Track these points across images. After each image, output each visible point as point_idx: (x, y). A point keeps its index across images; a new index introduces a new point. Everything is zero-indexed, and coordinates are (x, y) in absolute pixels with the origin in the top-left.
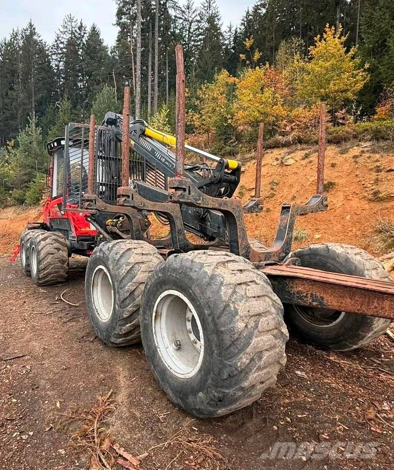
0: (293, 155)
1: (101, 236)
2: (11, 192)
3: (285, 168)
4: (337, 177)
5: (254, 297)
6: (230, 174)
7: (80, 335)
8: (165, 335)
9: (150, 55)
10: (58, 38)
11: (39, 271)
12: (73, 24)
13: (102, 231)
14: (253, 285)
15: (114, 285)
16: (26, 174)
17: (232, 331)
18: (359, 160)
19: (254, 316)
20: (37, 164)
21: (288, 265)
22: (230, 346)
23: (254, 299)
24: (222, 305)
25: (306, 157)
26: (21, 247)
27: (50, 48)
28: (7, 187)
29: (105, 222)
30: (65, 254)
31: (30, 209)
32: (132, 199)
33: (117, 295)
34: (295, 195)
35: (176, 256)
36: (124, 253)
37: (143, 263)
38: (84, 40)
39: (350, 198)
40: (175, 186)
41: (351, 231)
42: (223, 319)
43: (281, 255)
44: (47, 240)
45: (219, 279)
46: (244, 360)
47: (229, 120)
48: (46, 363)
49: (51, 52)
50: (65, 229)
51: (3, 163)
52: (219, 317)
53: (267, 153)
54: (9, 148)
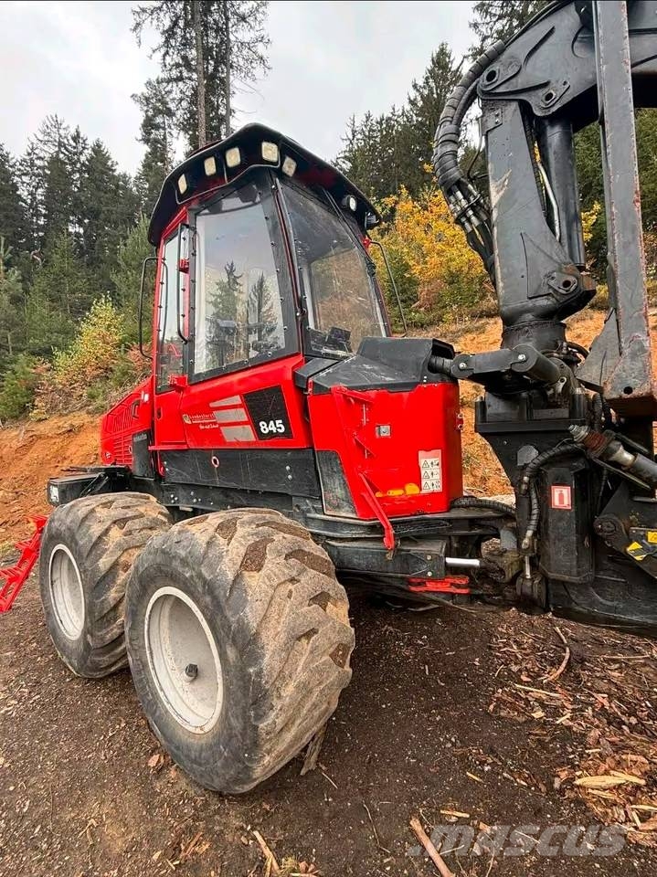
10: (32, 149)
12: (62, 132)
27: (18, 164)
38: (83, 158)
49: (19, 170)
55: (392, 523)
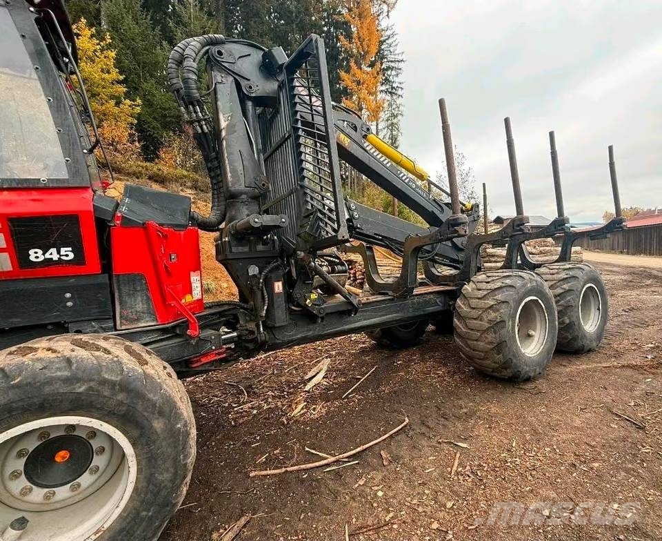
55: (197, 317)
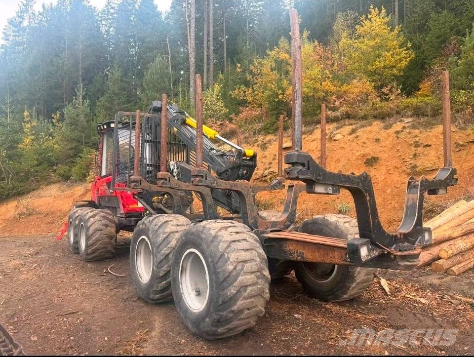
0: (341, 130)
1: (148, 212)
2: (55, 168)
3: (333, 143)
4: (380, 152)
5: (243, 250)
6: (249, 160)
7: (125, 297)
8: (189, 285)
9: (206, 24)
10: (109, 3)
11: (87, 247)
13: (148, 208)
14: (244, 242)
15: (153, 250)
16: (72, 149)
17: (224, 271)
18: (401, 135)
19: (241, 262)
20: (85, 137)
21: (290, 231)
22: (223, 281)
23: (243, 251)
24: (219, 255)
25: (353, 132)
26: (69, 225)
27: (100, 14)
28: (52, 163)
29: (152, 199)
30: (113, 230)
31: (76, 186)
32: (169, 181)
33: (155, 258)
34: (341, 170)
35: (195, 224)
36: (162, 224)
37: (177, 232)
38: (136, 6)
39: (392, 172)
40: (196, 174)
41: (391, 203)
42: (220, 264)
43: (286, 224)
44: (95, 218)
45: (220, 238)
46: (232, 291)
47: (280, 96)
48: (97, 316)
49: (100, 17)
50: (113, 206)
51: (47, 137)
52: (217, 263)
53: (317, 128)
54: (54, 121)
